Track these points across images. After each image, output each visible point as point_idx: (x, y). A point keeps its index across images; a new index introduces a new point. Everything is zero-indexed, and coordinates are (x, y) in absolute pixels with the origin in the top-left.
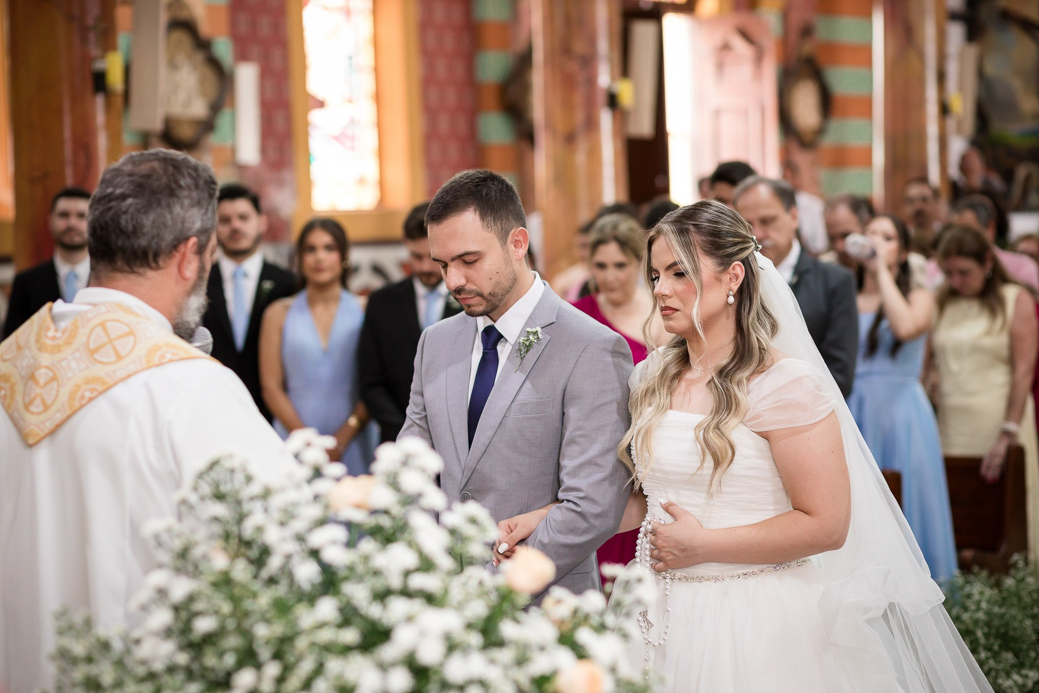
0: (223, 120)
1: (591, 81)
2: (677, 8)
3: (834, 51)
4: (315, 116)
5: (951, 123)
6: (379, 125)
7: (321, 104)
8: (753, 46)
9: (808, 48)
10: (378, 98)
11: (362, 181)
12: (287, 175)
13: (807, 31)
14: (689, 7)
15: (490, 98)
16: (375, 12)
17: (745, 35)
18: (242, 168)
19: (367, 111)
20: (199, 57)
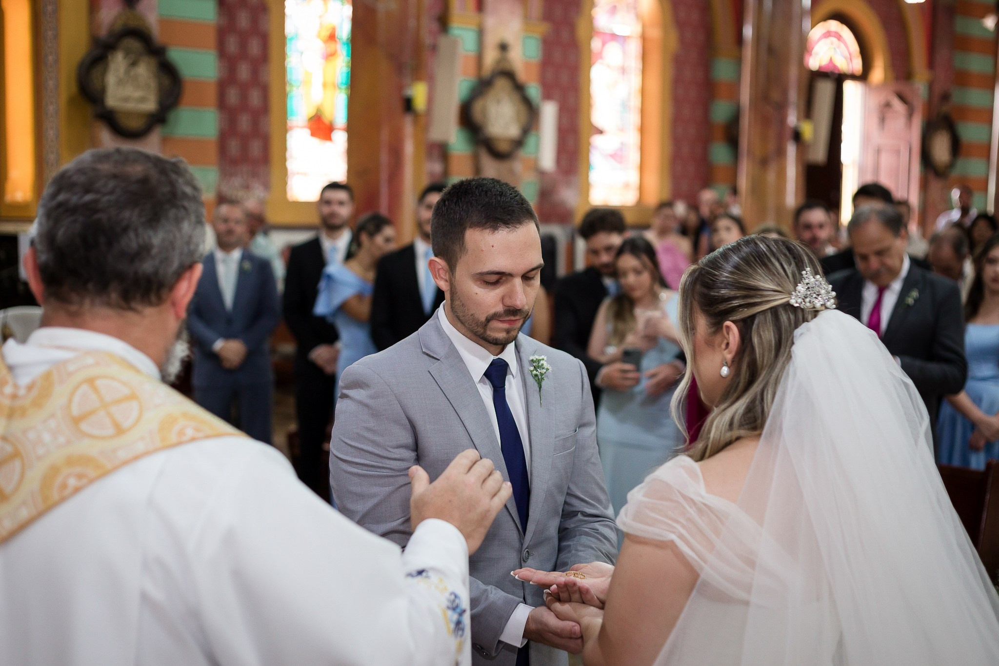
0: (531, 141)
1: (783, 120)
2: (853, 77)
3: (965, 112)
4: (597, 141)
7: (600, 132)
8: (906, 105)
9: (945, 108)
10: (642, 130)
11: (627, 186)
12: (573, 179)
13: (946, 97)
14: (863, 77)
15: (719, 133)
16: (643, 70)
17: (902, 98)
18: (541, 173)
19: (632, 138)
20: (516, 97)
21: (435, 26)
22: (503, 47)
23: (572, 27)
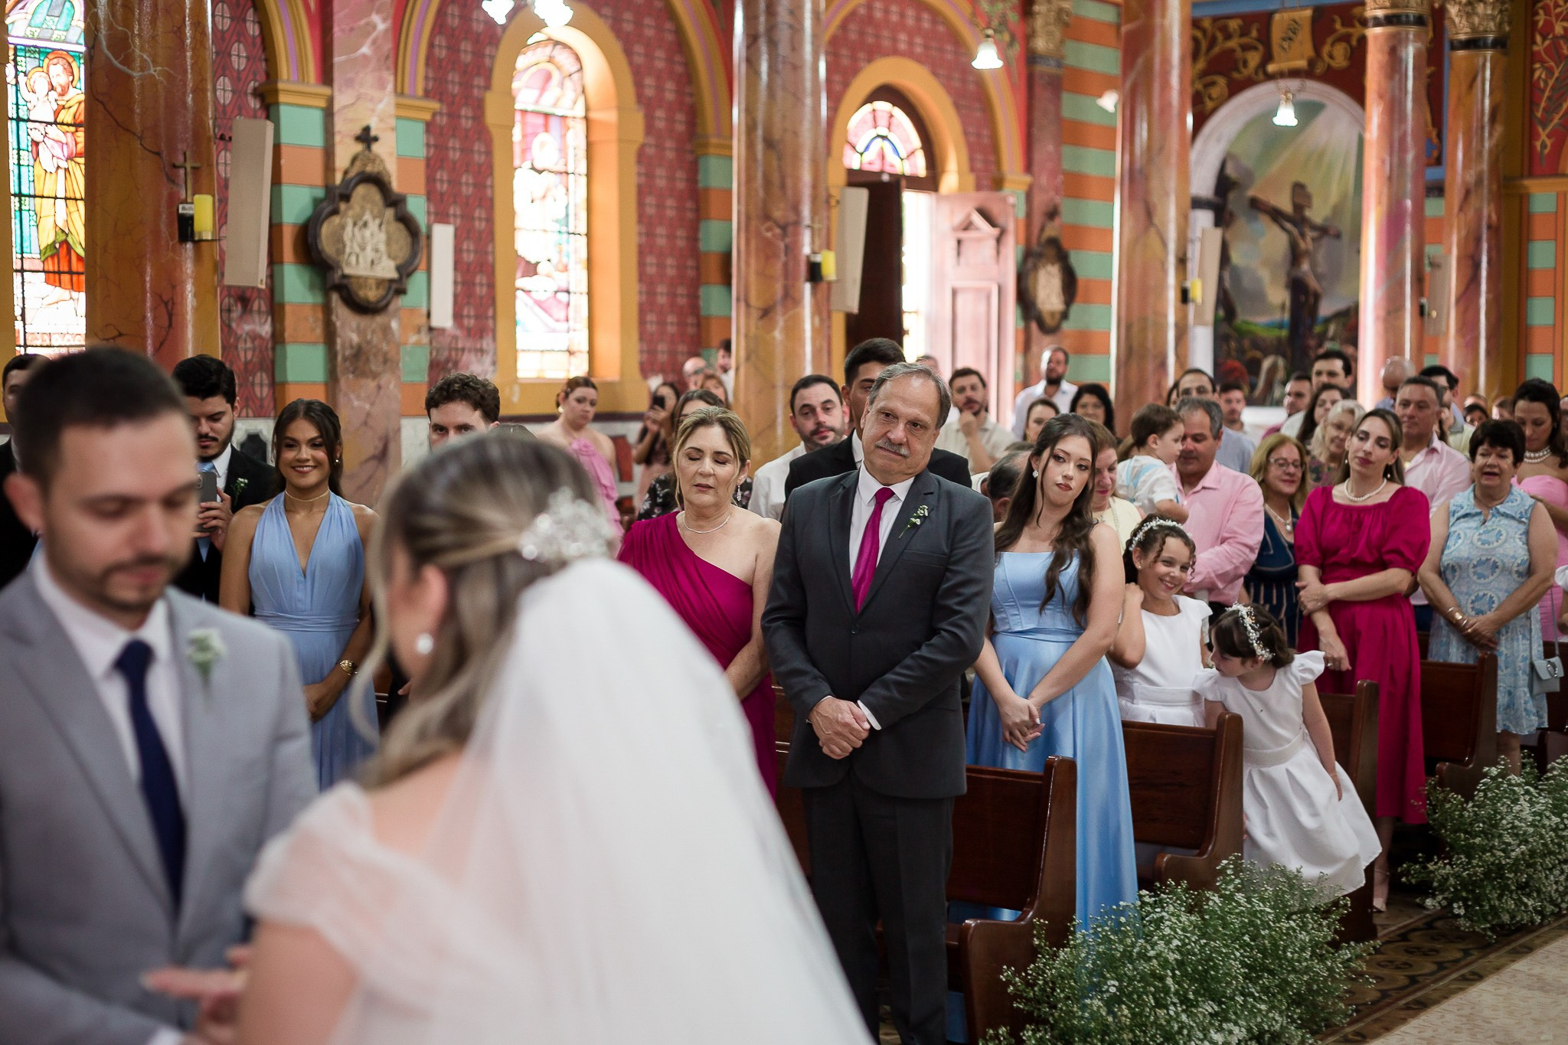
0: (417, 282)
1: (792, 249)
2: (915, 183)
3: (1078, 232)
5: (1191, 308)
6: (590, 293)
7: (531, 269)
8: (994, 227)
9: (1051, 231)
11: (574, 352)
12: (487, 343)
13: (1052, 214)
14: (930, 183)
15: (713, 269)
16: (589, 175)
17: (987, 216)
18: (434, 333)
19: (578, 279)
21: (254, 103)
22: (366, 137)
23: (479, 107)
